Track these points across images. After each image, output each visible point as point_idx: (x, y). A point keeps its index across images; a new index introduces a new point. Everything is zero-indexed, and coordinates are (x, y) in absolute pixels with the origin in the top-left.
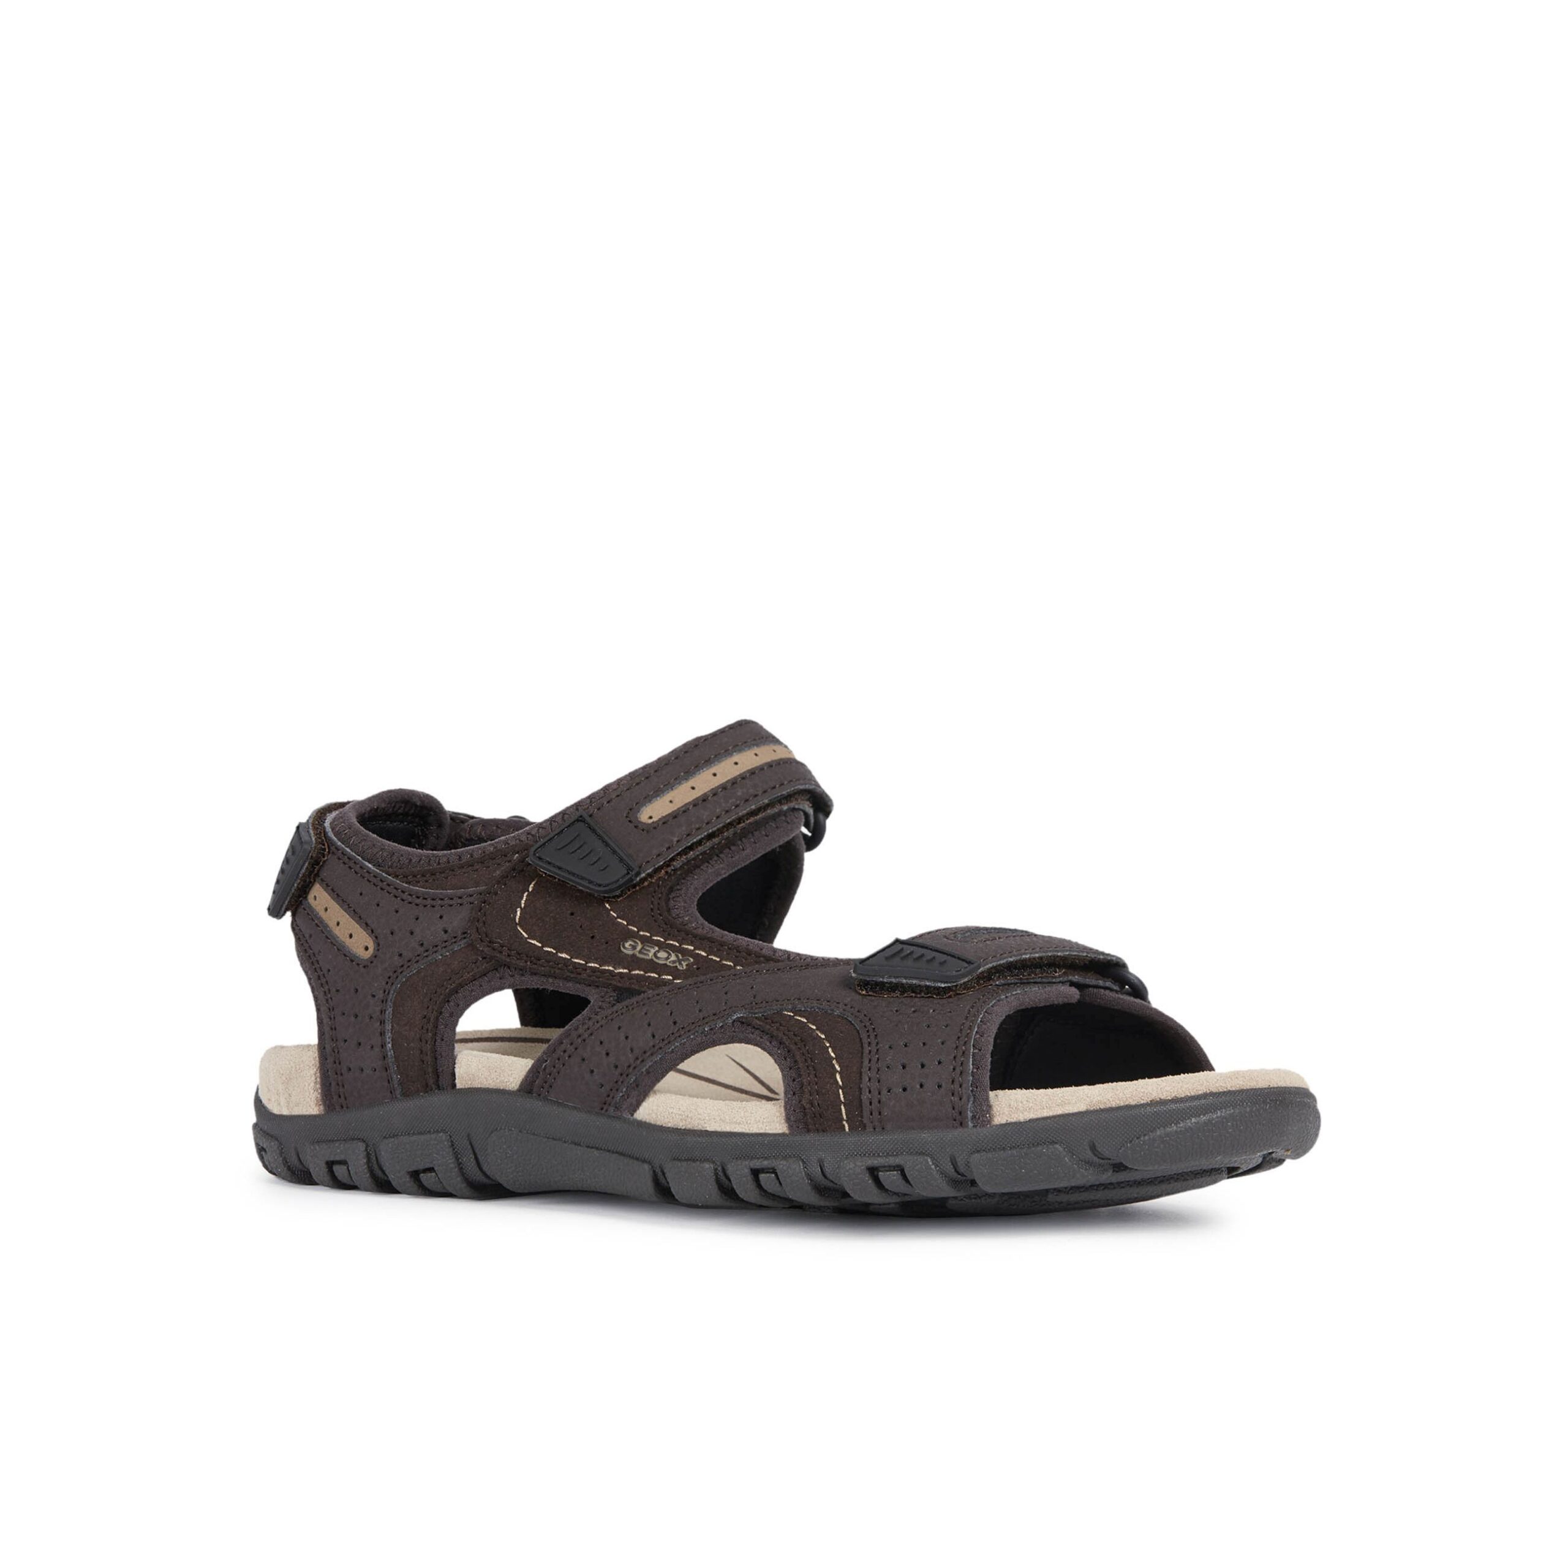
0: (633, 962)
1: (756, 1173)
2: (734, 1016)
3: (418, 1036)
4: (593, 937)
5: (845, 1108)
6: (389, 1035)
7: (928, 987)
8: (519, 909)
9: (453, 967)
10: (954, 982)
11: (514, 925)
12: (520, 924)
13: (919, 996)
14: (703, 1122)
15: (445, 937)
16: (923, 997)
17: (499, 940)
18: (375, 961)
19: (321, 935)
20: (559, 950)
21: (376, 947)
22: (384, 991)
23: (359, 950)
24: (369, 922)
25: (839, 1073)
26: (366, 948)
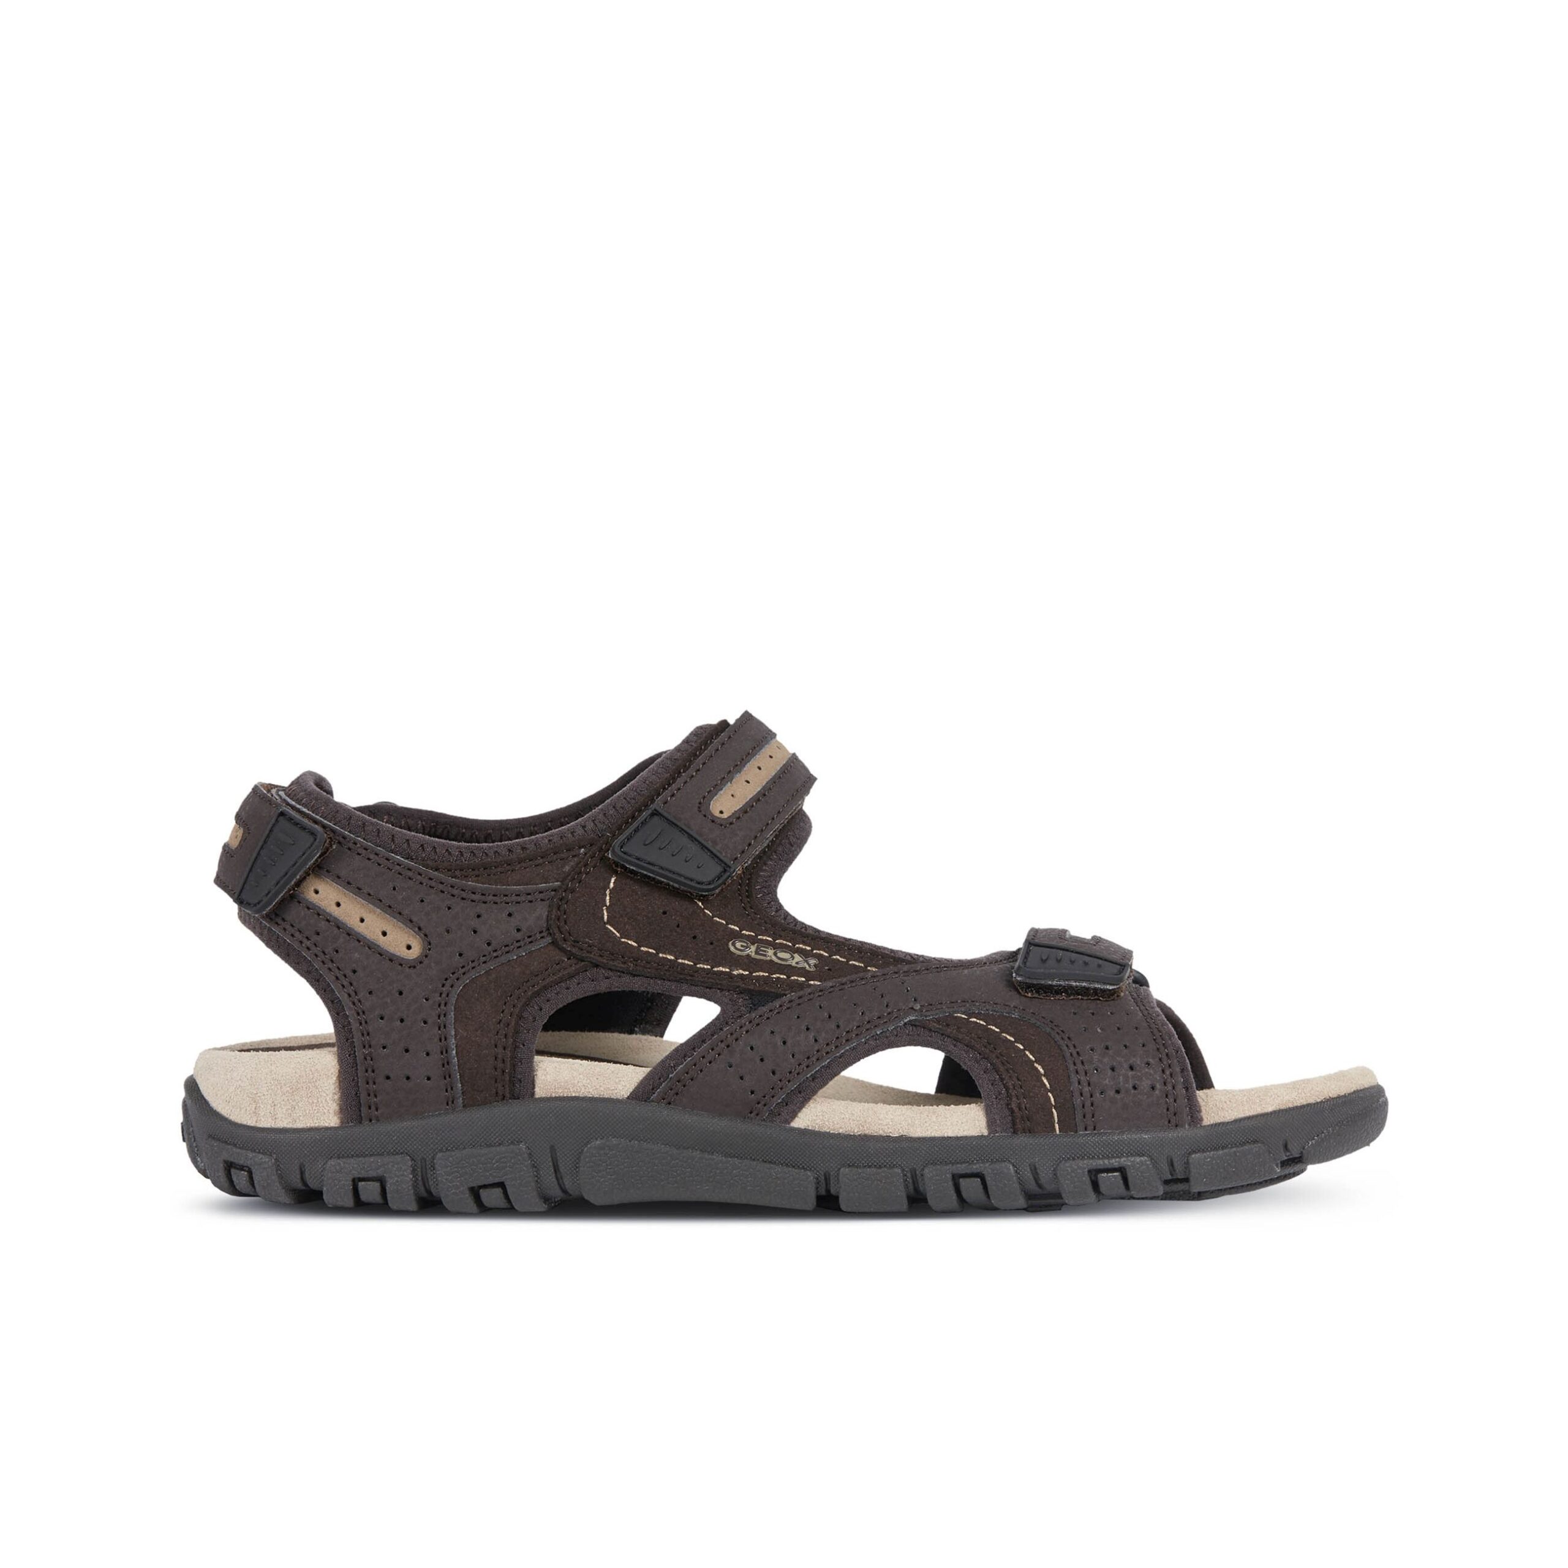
0: (750, 963)
1: (956, 1178)
2: (906, 1019)
3: (493, 1042)
4: (695, 937)
5: (1056, 1111)
6: (453, 1041)
7: (1095, 989)
8: (605, 908)
9: (532, 968)
10: (1117, 985)
11: (602, 923)
12: (609, 922)
13: (1085, 998)
14: (886, 1127)
15: (519, 936)
16: (1090, 999)
17: (587, 940)
18: (426, 961)
19: (335, 932)
20: (658, 951)
21: (428, 943)
22: (441, 994)
23: (397, 949)
24: (415, 919)
25: (1044, 1076)
26: (409, 947)
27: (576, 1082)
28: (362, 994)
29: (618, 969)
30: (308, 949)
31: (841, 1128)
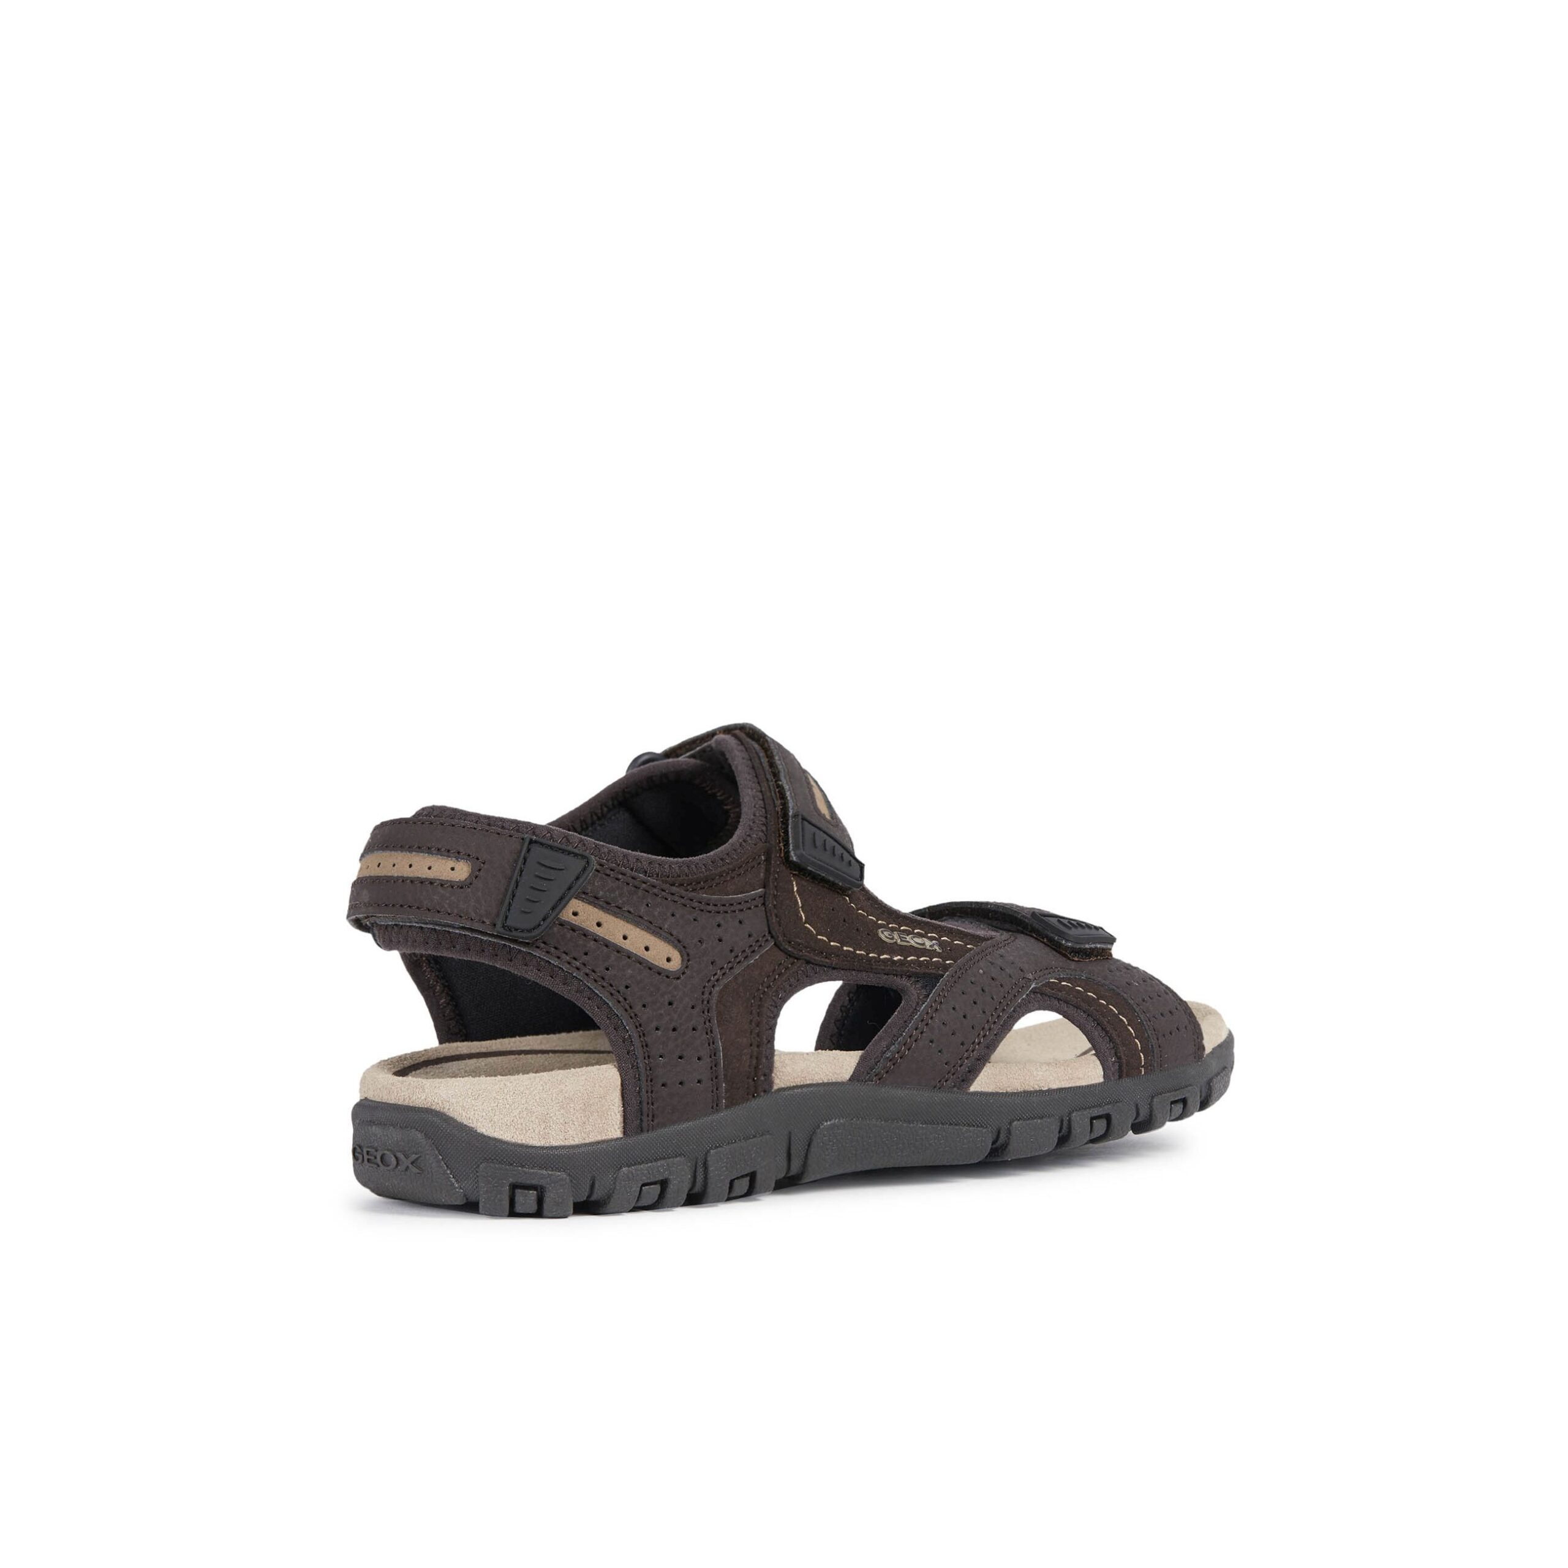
0: (893, 949)
1: (1092, 1120)
2: (1030, 987)
3: (749, 1041)
4: (858, 930)
5: (1143, 1055)
6: (720, 1044)
8: (800, 908)
9: (765, 969)
11: (802, 923)
12: (806, 922)
15: (751, 941)
17: (797, 939)
18: (688, 972)
19: (605, 951)
20: (843, 945)
21: (686, 957)
22: (703, 1001)
23: (661, 963)
24: (674, 933)
25: (1129, 1025)
26: (669, 960)
27: (810, 1070)
28: (638, 1008)
29: (825, 964)
30: (578, 969)
31: (1009, 1087)
